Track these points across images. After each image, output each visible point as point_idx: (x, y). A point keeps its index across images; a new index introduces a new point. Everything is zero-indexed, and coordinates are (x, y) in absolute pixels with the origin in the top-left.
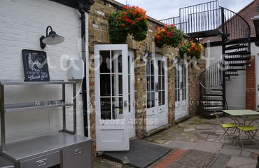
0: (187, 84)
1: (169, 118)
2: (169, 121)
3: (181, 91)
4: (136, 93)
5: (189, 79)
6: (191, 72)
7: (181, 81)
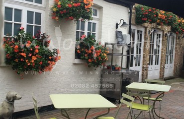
0: (174, 52)
1: (160, 74)
2: (160, 77)
3: (169, 56)
4: (144, 54)
5: (176, 48)
6: (178, 43)
7: (170, 49)
